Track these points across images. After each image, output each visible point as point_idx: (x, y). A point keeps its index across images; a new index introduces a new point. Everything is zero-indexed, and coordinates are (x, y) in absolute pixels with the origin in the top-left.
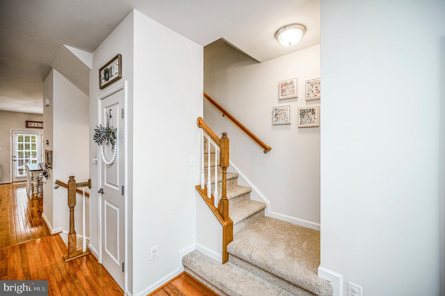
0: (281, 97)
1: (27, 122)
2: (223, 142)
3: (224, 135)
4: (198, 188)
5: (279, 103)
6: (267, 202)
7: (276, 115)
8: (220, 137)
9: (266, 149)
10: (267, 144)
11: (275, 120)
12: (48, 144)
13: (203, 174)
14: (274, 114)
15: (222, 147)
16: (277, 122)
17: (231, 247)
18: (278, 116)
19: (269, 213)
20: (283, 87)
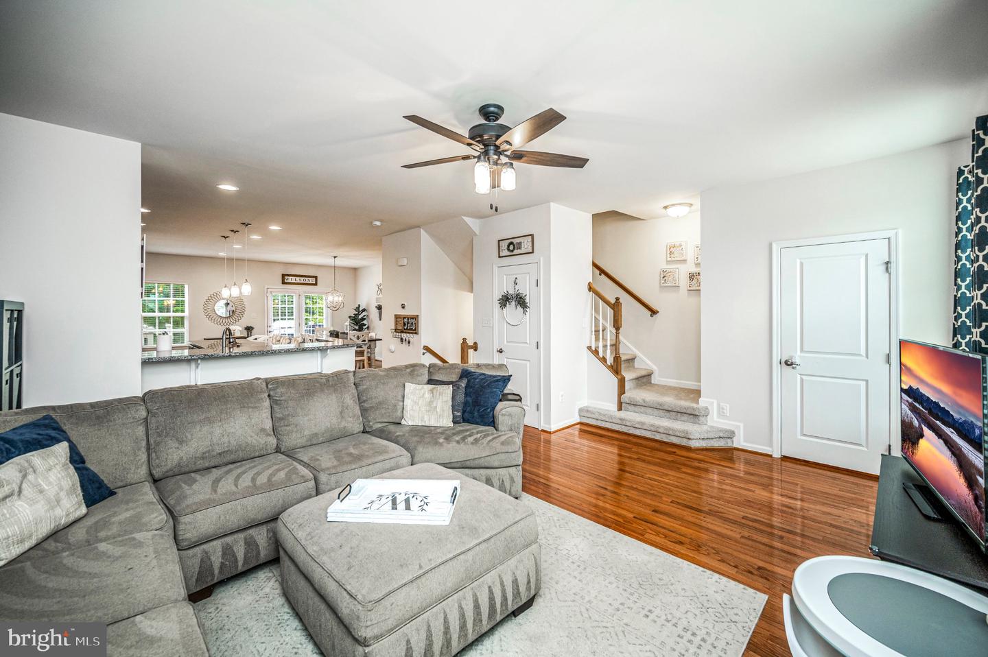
0: (669, 259)
1: (284, 276)
2: (616, 306)
3: (617, 299)
4: (589, 348)
5: (667, 264)
6: (654, 368)
7: (664, 277)
8: (613, 301)
9: (653, 312)
10: (655, 307)
11: (663, 282)
12: (403, 308)
13: (593, 336)
14: (662, 276)
15: (615, 309)
16: (665, 284)
17: (624, 398)
18: (666, 278)
19: (655, 379)
20: (671, 249)
